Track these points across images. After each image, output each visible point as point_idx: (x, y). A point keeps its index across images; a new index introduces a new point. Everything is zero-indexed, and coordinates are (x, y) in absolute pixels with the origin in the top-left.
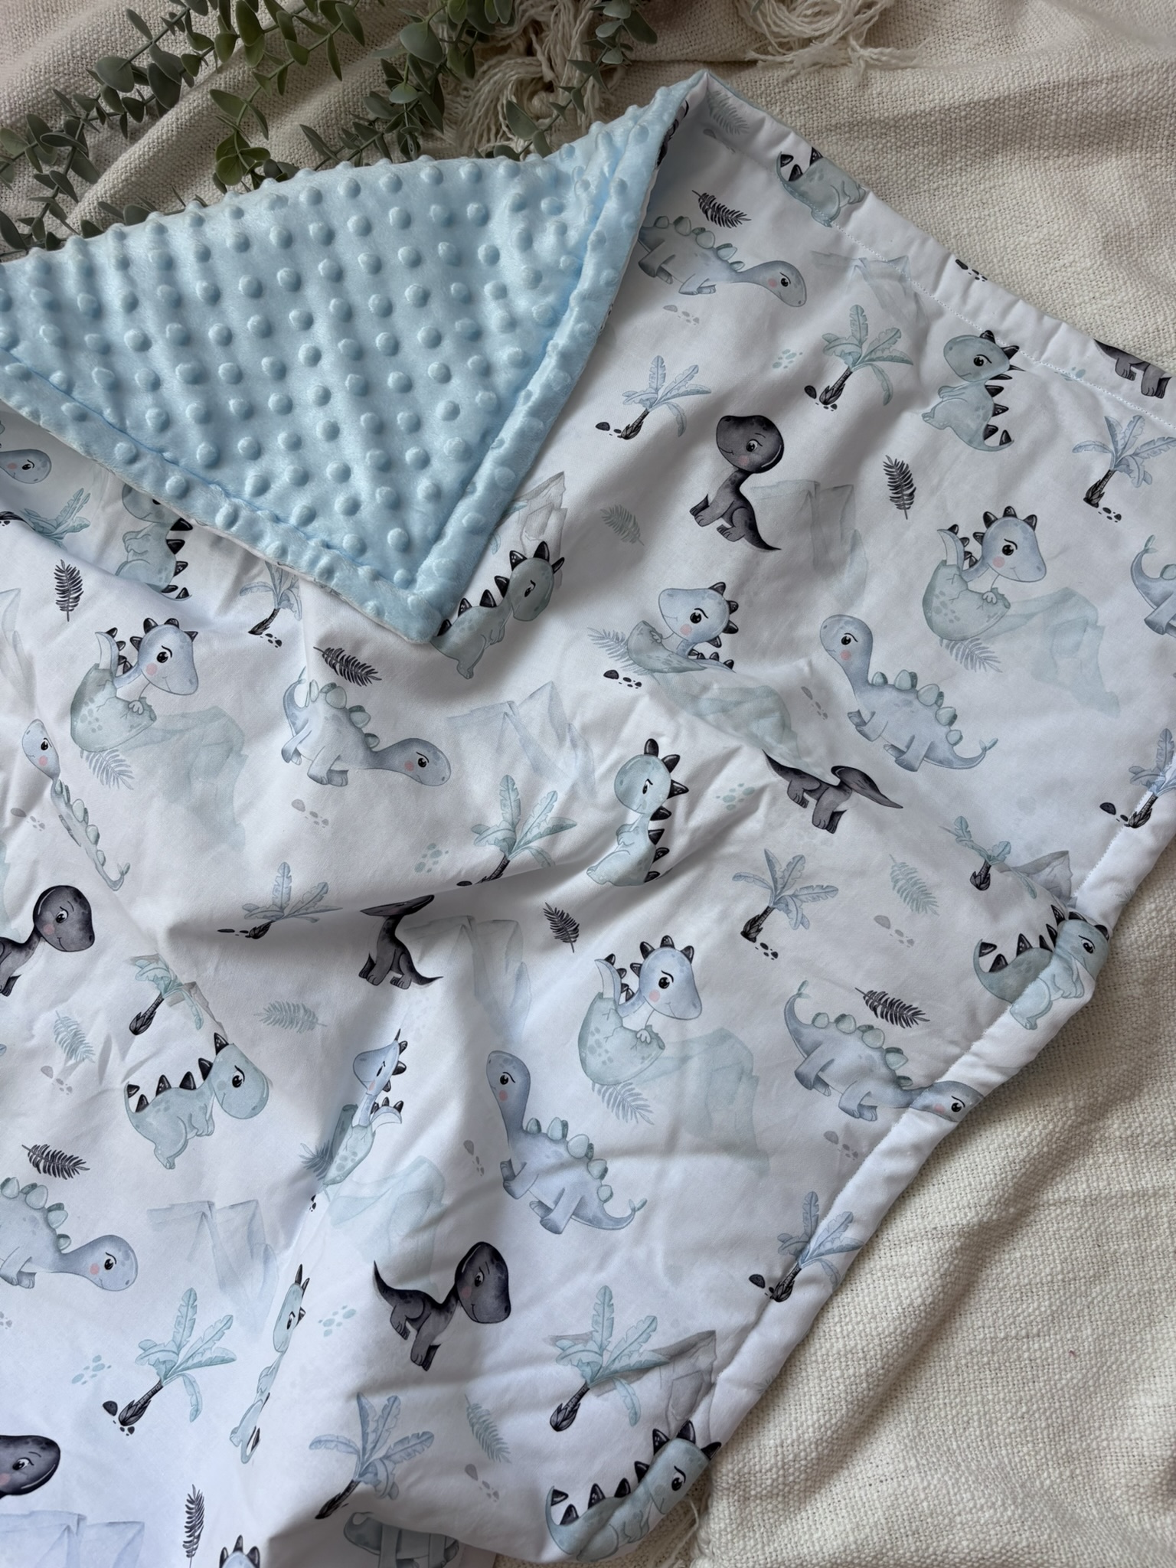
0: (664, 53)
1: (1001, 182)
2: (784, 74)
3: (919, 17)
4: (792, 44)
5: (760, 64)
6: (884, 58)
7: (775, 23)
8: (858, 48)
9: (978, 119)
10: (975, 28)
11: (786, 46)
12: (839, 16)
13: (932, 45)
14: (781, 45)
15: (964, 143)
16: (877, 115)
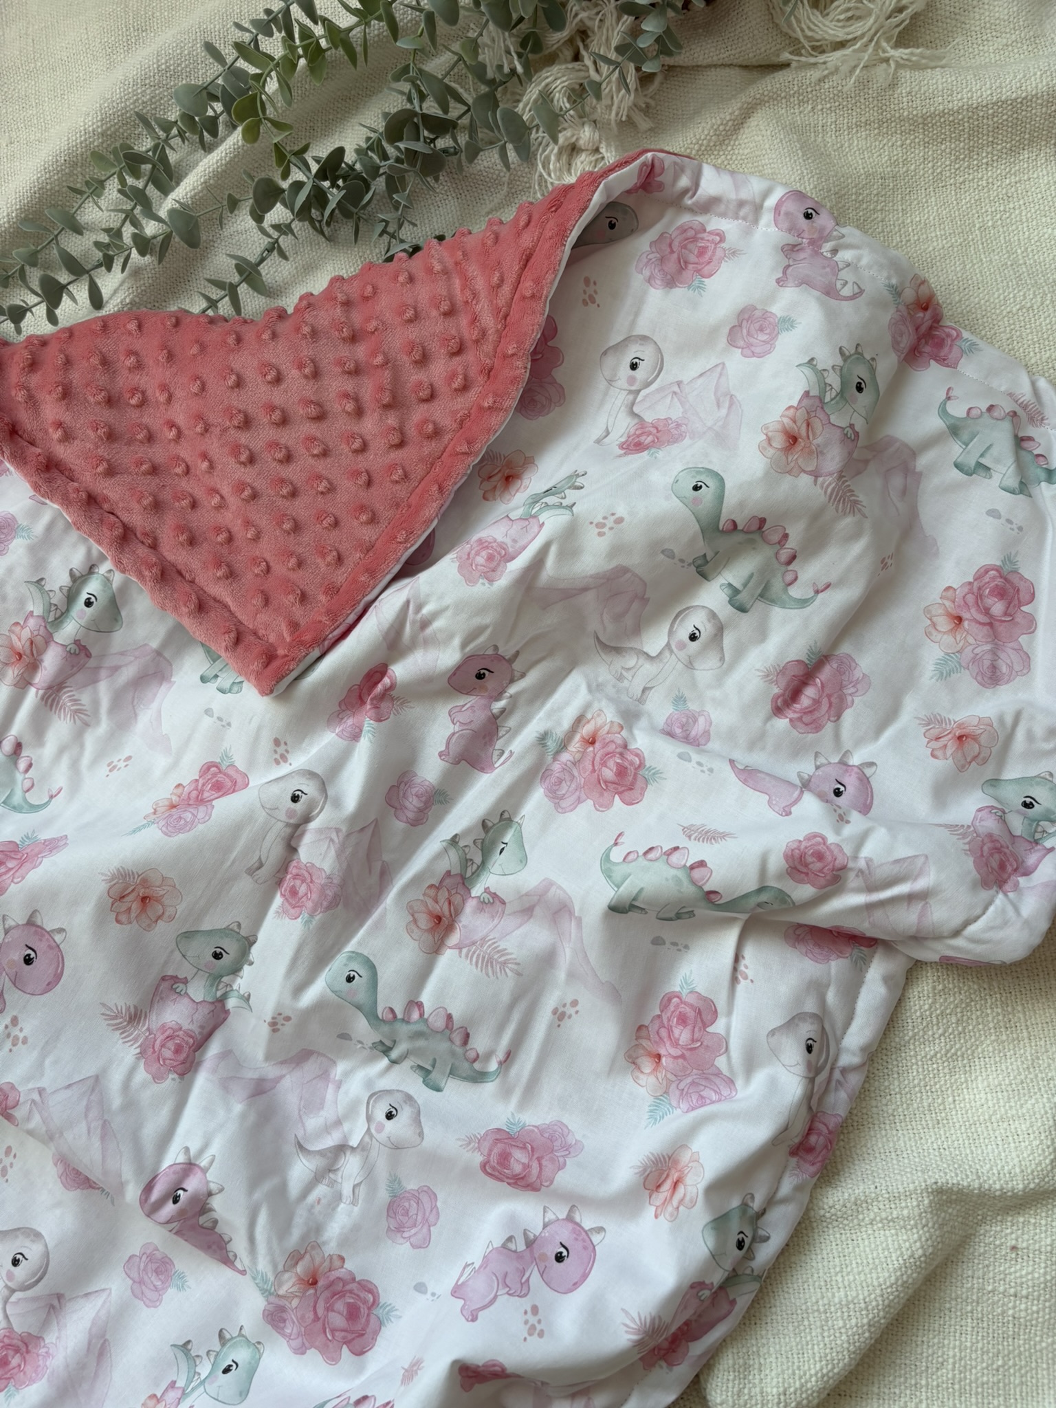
0: (701, 58)
1: (1026, 178)
2: (815, 74)
3: (949, 21)
4: (825, 47)
5: (794, 65)
6: (914, 58)
7: (809, 28)
8: (889, 48)
9: (1005, 117)
10: (1003, 30)
11: (819, 49)
12: (871, 20)
13: (961, 47)
14: (814, 48)
15: (991, 139)
16: (905, 114)
